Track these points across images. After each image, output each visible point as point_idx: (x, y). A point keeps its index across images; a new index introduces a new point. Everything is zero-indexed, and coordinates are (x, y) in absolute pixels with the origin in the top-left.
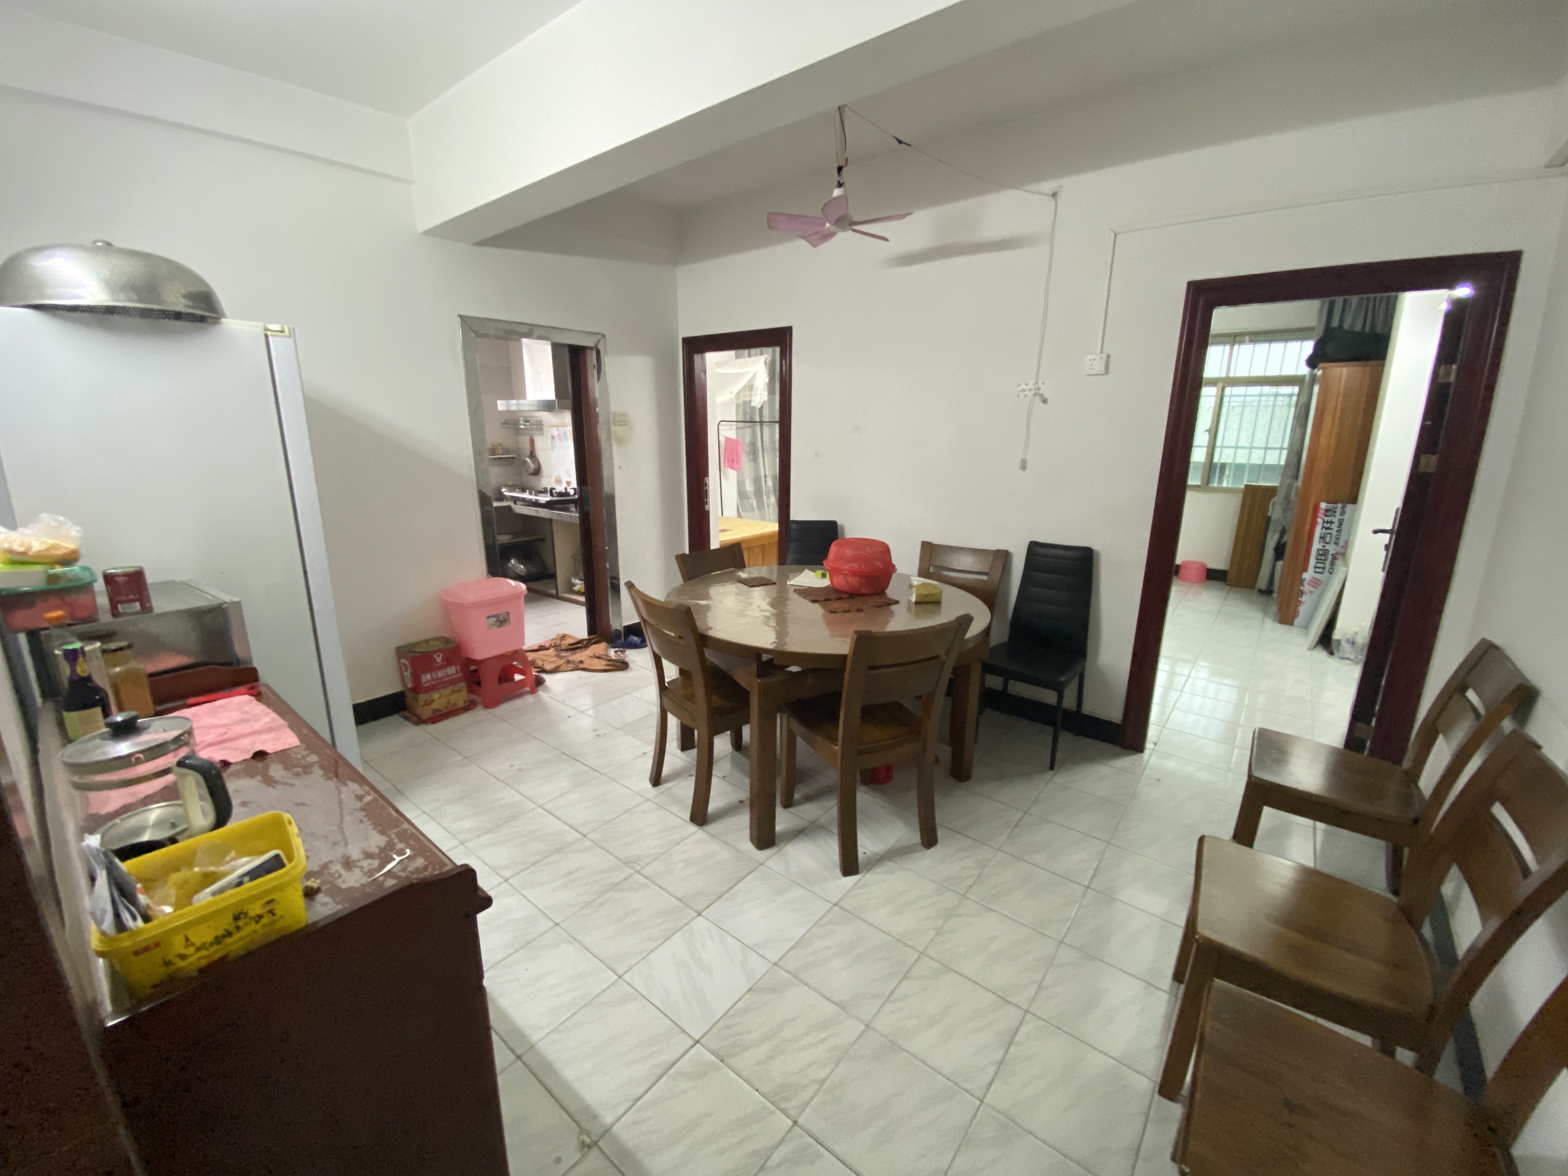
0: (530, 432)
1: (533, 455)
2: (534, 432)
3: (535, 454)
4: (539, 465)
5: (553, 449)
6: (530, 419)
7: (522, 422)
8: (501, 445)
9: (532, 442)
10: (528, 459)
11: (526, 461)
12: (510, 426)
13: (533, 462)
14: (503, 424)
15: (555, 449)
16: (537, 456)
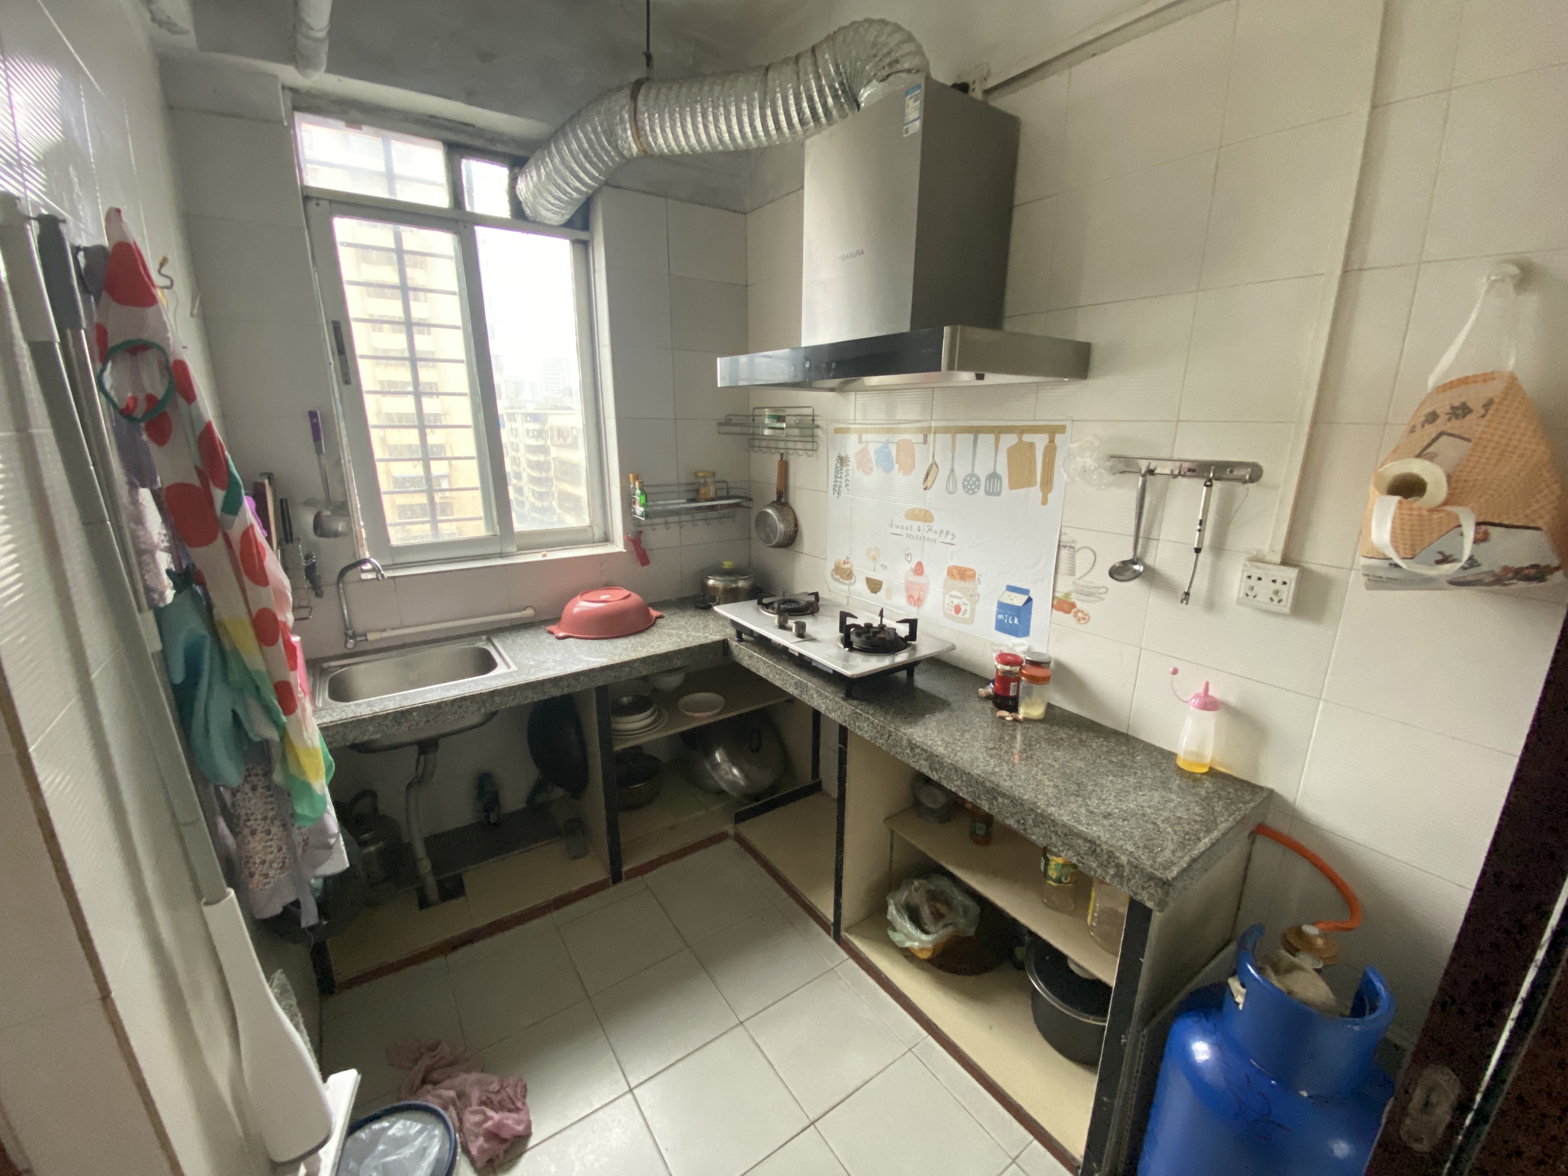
0: (781, 445)
1: (782, 501)
2: (791, 445)
3: (787, 498)
4: (796, 525)
5: (837, 490)
6: (789, 411)
7: (767, 421)
8: (714, 474)
9: (784, 467)
10: (770, 511)
11: (768, 513)
12: (738, 429)
13: (783, 519)
14: (720, 424)
15: (844, 490)
16: (791, 502)
